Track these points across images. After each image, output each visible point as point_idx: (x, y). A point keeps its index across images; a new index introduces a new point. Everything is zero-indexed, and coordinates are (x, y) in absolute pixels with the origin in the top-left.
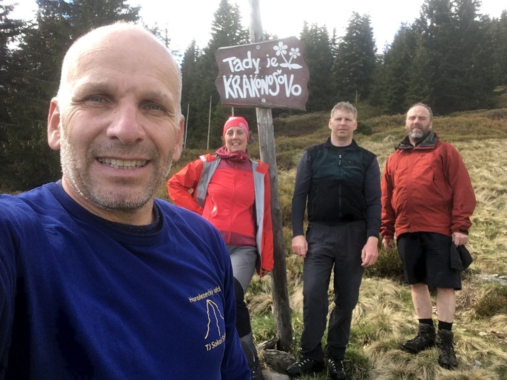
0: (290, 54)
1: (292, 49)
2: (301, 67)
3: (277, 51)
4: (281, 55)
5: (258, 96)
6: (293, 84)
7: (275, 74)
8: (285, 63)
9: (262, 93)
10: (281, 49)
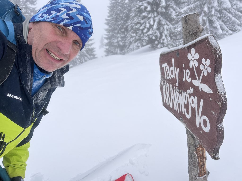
0: (202, 67)
1: (203, 60)
2: (212, 92)
3: (190, 60)
4: (193, 66)
5: (179, 112)
6: (202, 114)
7: (188, 91)
8: (196, 80)
9: (181, 110)
10: (193, 59)
